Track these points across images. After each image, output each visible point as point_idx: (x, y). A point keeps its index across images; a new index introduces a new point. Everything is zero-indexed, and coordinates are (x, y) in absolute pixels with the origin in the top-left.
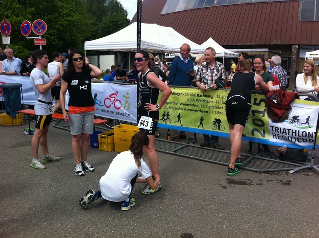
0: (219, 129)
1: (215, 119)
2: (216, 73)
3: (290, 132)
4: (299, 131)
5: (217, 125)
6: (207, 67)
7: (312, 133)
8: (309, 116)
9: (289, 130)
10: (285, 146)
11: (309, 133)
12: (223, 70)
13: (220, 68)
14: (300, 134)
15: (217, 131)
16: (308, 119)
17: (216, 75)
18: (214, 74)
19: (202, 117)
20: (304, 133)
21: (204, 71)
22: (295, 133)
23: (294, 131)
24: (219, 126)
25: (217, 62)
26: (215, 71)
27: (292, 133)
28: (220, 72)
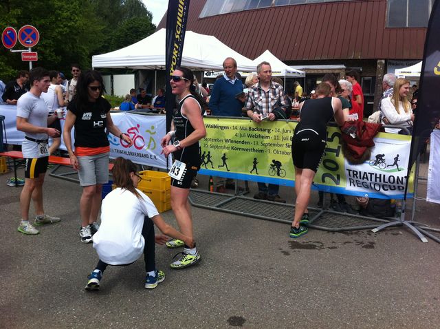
0: (279, 175)
1: (274, 161)
2: (272, 97)
3: (373, 176)
4: (384, 176)
5: (276, 169)
6: (259, 90)
7: (402, 178)
8: (398, 155)
9: (371, 174)
10: (366, 196)
11: (398, 178)
12: (281, 93)
13: (277, 90)
14: (387, 180)
15: (276, 177)
16: (396, 159)
17: (273, 99)
18: (270, 99)
19: (255, 159)
20: (392, 178)
21: (256, 96)
22: (380, 178)
23: (378, 176)
24: (278, 171)
25: (273, 83)
26: (270, 94)
27: (376, 178)
28: (278, 95)
